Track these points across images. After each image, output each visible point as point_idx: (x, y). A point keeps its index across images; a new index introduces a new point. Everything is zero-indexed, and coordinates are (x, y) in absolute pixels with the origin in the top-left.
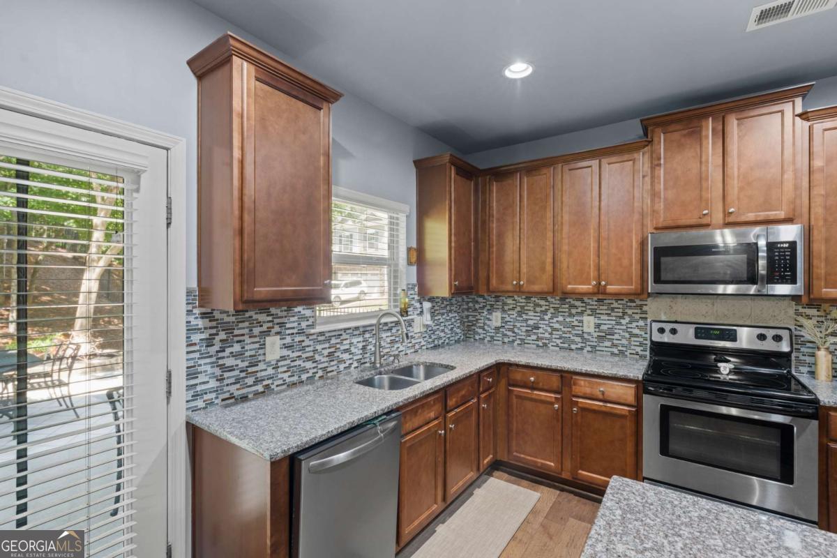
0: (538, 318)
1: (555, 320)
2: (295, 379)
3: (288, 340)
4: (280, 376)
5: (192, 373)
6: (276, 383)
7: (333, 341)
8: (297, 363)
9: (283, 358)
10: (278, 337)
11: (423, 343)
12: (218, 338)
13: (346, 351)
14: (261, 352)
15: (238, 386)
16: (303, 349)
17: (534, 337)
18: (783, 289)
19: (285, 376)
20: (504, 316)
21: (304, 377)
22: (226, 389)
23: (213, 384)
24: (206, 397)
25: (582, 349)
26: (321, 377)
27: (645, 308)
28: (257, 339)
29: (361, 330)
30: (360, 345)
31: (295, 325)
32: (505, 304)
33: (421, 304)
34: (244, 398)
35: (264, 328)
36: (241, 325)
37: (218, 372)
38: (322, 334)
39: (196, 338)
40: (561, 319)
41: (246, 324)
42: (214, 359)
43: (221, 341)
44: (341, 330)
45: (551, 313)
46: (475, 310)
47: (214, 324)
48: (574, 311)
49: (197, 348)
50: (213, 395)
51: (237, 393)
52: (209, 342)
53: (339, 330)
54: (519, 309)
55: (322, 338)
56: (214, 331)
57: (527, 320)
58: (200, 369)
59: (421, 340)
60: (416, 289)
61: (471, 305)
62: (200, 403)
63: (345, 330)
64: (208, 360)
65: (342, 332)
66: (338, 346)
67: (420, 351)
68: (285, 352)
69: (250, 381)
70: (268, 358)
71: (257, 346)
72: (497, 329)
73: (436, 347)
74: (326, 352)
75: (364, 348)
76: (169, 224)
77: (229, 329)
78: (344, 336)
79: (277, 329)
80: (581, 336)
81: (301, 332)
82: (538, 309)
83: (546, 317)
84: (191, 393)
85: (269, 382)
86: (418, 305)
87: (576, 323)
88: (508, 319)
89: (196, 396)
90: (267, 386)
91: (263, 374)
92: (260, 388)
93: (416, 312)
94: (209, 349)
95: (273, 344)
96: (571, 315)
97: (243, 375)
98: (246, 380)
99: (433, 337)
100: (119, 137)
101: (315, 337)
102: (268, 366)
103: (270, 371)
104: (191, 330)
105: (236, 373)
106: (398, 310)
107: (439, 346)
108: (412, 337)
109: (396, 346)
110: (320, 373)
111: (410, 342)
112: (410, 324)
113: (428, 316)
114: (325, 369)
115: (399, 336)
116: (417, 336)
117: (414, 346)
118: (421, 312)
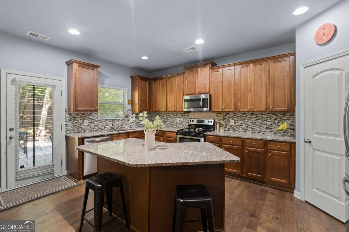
1: (171, 119)
2: (92, 130)
3: (90, 121)
4: (88, 129)
5: (66, 126)
6: (87, 130)
7: (103, 122)
8: (93, 126)
9: (89, 125)
10: (87, 120)
11: (134, 125)
12: (72, 119)
13: (107, 125)
14: (83, 123)
15: (77, 130)
16: (94, 123)
17: (166, 124)
18: (205, 109)
19: (89, 129)
21: (94, 130)
22: (74, 130)
23: (71, 129)
24: (69, 131)
25: (176, 127)
26: (99, 131)
27: (189, 116)
28: (82, 120)
29: (112, 120)
30: (111, 124)
31: (92, 118)
33: (133, 115)
34: (79, 132)
35: (84, 118)
36: (78, 117)
37: (72, 126)
38: (100, 120)
39: (67, 119)
41: (79, 117)
42: (71, 123)
43: (73, 120)
46: (153, 117)
47: (71, 116)
49: (67, 121)
50: (71, 131)
51: (77, 131)
52: (70, 120)
53: (105, 120)
54: (163, 117)
55: (100, 121)
56: (71, 118)
57: (164, 120)
58: (68, 125)
59: (133, 125)
60: (131, 111)
61: (152, 116)
62: (68, 132)
63: (107, 120)
64: (70, 124)
65: (106, 120)
66: (105, 124)
67: (132, 127)
68: (89, 124)
69: (80, 129)
70: (85, 124)
71: (82, 122)
73: (139, 127)
74: (101, 125)
75: (113, 125)
76: (61, 96)
77: (75, 118)
78: (106, 121)
79: (87, 118)
80: (176, 123)
81: (93, 119)
82: (167, 117)
83: (169, 119)
84: (66, 130)
85: (85, 130)
86: (132, 115)
87: (175, 120)
89: (67, 131)
90: (84, 131)
91: (83, 128)
92: (82, 131)
93: (131, 117)
94: (70, 121)
95: (86, 122)
96: (174, 118)
97: (78, 127)
98: (79, 129)
99: (138, 124)
100: (51, 79)
101: (97, 121)
102: (84, 126)
103: (85, 128)
104: (66, 117)
105: (77, 127)
106: (125, 116)
107: (140, 127)
108: (129, 123)
109: (124, 125)
110: (99, 130)
111: (129, 125)
112: (129, 120)
113: (135, 118)
114: (100, 129)
115: (125, 123)
116: (131, 123)
117: (130, 126)
118: (133, 117)
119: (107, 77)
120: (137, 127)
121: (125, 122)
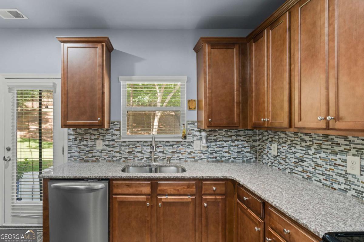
0: (304, 152)
1: (318, 155)
2: (110, 159)
3: (107, 143)
4: (103, 156)
5: (70, 149)
6: (101, 159)
7: (131, 146)
8: (111, 153)
9: (104, 149)
10: (102, 141)
11: (203, 157)
12: (78, 138)
13: (139, 152)
14: (95, 145)
15: (85, 156)
16: (114, 147)
17: (300, 169)
19: (106, 157)
20: (279, 147)
21: (115, 159)
22: (81, 156)
23: (77, 154)
24: (74, 157)
25: (345, 191)
26: (124, 161)
28: (93, 141)
29: (149, 143)
30: (149, 151)
31: (110, 137)
32: (280, 138)
34: (88, 161)
35: (96, 137)
36: (87, 135)
37: (78, 150)
38: (124, 142)
39: (71, 137)
40: (323, 155)
41: (89, 135)
42: (77, 145)
43: (79, 139)
44: (136, 142)
45: (314, 149)
46: (263, 141)
47: (77, 133)
48: (336, 149)
49: (71, 141)
50: (77, 157)
51: (85, 159)
52: (75, 139)
53: (134, 142)
54: (289, 142)
55: (125, 144)
56: (77, 136)
57: (295, 153)
58: (72, 148)
59: (201, 155)
60: (196, 124)
61: (260, 137)
62: (72, 159)
63: (138, 142)
64: (75, 145)
66: (134, 149)
67: (200, 161)
68: (105, 147)
69: (90, 156)
70: (97, 148)
71: (93, 143)
72: (275, 157)
73: (217, 161)
74: (127, 151)
77: (82, 136)
78: (138, 145)
79: (101, 138)
80: (345, 177)
81: (113, 140)
82: (304, 144)
83: (310, 152)
84: (70, 155)
85: (98, 158)
86: (198, 134)
87: (339, 162)
88: (282, 150)
89: (71, 156)
90: (97, 159)
91: (95, 154)
92: (94, 159)
93: (195, 138)
94: (75, 142)
95: (99, 143)
96: (333, 153)
97: (88, 153)
98: (89, 155)
99: (215, 155)
101: (120, 143)
102: (97, 151)
103: (98, 154)
104: (69, 135)
105: (85, 151)
106: (181, 135)
107: (222, 161)
108: (191, 152)
109: (176, 155)
110: (123, 159)
111: (190, 154)
112: (190, 144)
113: (204, 141)
114: (126, 158)
115: (180, 150)
116: (196, 152)
117: (194, 157)
118: (201, 139)
119: (140, 60)
120: (213, 161)
121: (181, 147)
